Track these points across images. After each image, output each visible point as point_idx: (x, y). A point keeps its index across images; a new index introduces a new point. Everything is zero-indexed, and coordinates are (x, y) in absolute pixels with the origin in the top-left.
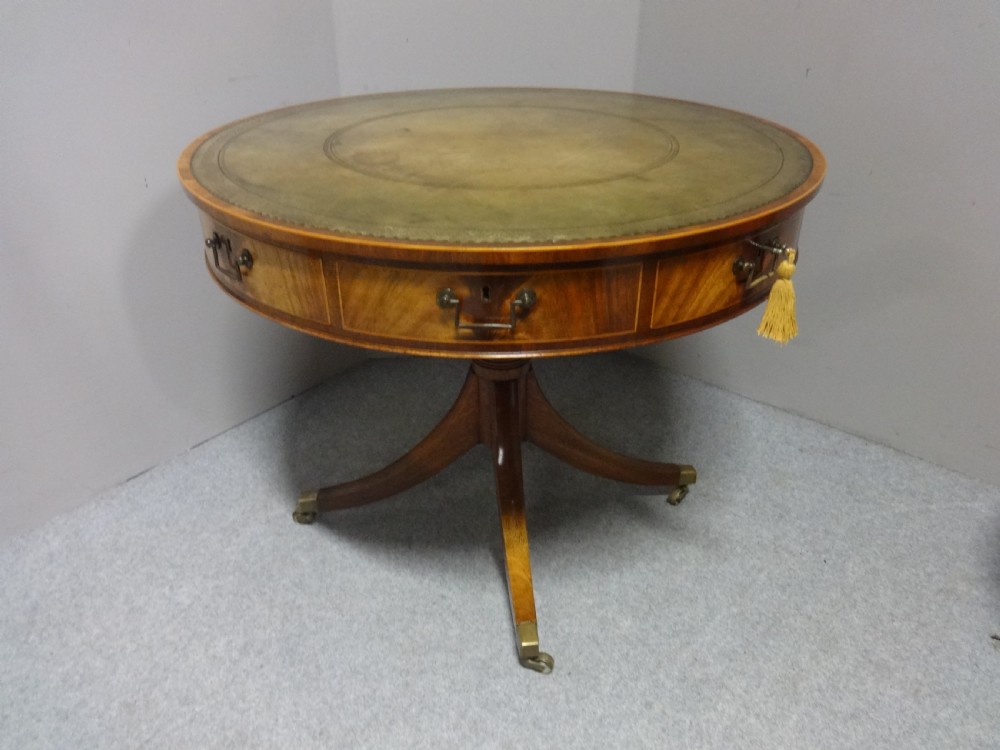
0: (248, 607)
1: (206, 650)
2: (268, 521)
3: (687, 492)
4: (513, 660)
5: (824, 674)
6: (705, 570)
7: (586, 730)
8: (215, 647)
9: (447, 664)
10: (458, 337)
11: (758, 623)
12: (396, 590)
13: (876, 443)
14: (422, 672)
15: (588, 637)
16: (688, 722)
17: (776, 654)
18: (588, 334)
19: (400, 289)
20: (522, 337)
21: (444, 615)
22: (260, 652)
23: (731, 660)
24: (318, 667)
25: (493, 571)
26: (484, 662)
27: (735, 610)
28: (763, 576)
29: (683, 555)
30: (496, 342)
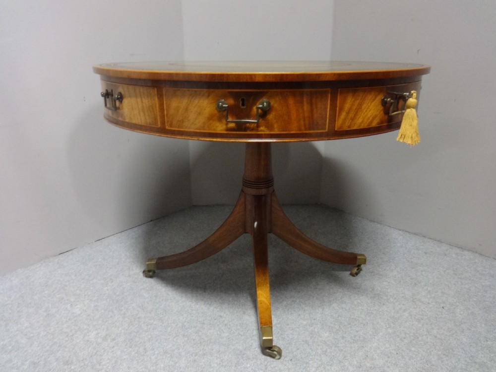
0: (111, 317)
1: (84, 337)
2: (129, 276)
3: (361, 270)
4: (258, 350)
5: (447, 368)
6: (372, 309)
8: (89, 336)
9: (219, 352)
10: (228, 130)
11: (404, 338)
12: (194, 312)
13: (469, 250)
14: (204, 354)
15: (303, 341)
17: (416, 355)
18: (300, 130)
19: (196, 101)
20: (263, 130)
21: (220, 326)
22: (114, 340)
23: (389, 357)
24: (145, 349)
25: (249, 304)
26: (241, 352)
27: (390, 330)
28: (406, 314)
29: (359, 301)
30: (249, 132)
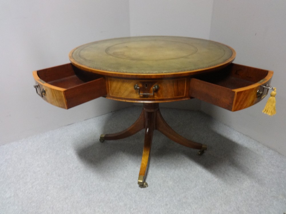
1: (68, 166)
5: (222, 210)
7: (147, 206)
9: (120, 182)
14: (113, 182)
15: (159, 184)
16: (175, 212)
17: (210, 201)
26: (129, 184)
